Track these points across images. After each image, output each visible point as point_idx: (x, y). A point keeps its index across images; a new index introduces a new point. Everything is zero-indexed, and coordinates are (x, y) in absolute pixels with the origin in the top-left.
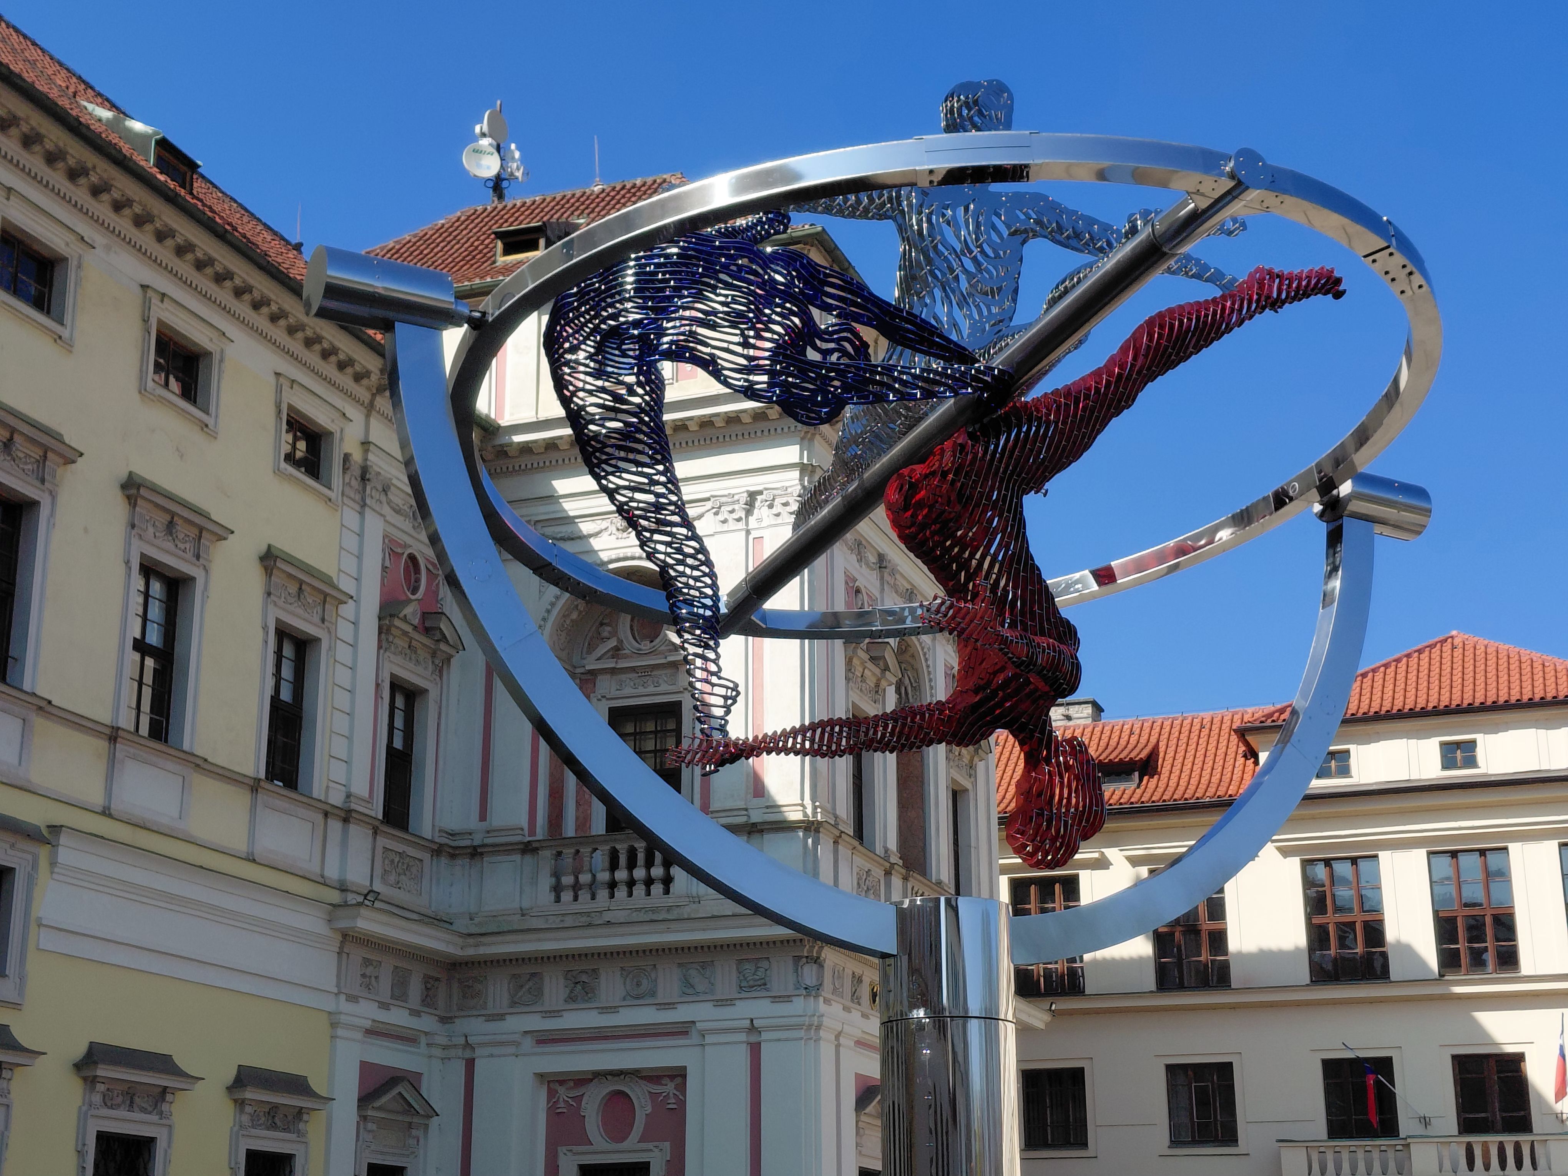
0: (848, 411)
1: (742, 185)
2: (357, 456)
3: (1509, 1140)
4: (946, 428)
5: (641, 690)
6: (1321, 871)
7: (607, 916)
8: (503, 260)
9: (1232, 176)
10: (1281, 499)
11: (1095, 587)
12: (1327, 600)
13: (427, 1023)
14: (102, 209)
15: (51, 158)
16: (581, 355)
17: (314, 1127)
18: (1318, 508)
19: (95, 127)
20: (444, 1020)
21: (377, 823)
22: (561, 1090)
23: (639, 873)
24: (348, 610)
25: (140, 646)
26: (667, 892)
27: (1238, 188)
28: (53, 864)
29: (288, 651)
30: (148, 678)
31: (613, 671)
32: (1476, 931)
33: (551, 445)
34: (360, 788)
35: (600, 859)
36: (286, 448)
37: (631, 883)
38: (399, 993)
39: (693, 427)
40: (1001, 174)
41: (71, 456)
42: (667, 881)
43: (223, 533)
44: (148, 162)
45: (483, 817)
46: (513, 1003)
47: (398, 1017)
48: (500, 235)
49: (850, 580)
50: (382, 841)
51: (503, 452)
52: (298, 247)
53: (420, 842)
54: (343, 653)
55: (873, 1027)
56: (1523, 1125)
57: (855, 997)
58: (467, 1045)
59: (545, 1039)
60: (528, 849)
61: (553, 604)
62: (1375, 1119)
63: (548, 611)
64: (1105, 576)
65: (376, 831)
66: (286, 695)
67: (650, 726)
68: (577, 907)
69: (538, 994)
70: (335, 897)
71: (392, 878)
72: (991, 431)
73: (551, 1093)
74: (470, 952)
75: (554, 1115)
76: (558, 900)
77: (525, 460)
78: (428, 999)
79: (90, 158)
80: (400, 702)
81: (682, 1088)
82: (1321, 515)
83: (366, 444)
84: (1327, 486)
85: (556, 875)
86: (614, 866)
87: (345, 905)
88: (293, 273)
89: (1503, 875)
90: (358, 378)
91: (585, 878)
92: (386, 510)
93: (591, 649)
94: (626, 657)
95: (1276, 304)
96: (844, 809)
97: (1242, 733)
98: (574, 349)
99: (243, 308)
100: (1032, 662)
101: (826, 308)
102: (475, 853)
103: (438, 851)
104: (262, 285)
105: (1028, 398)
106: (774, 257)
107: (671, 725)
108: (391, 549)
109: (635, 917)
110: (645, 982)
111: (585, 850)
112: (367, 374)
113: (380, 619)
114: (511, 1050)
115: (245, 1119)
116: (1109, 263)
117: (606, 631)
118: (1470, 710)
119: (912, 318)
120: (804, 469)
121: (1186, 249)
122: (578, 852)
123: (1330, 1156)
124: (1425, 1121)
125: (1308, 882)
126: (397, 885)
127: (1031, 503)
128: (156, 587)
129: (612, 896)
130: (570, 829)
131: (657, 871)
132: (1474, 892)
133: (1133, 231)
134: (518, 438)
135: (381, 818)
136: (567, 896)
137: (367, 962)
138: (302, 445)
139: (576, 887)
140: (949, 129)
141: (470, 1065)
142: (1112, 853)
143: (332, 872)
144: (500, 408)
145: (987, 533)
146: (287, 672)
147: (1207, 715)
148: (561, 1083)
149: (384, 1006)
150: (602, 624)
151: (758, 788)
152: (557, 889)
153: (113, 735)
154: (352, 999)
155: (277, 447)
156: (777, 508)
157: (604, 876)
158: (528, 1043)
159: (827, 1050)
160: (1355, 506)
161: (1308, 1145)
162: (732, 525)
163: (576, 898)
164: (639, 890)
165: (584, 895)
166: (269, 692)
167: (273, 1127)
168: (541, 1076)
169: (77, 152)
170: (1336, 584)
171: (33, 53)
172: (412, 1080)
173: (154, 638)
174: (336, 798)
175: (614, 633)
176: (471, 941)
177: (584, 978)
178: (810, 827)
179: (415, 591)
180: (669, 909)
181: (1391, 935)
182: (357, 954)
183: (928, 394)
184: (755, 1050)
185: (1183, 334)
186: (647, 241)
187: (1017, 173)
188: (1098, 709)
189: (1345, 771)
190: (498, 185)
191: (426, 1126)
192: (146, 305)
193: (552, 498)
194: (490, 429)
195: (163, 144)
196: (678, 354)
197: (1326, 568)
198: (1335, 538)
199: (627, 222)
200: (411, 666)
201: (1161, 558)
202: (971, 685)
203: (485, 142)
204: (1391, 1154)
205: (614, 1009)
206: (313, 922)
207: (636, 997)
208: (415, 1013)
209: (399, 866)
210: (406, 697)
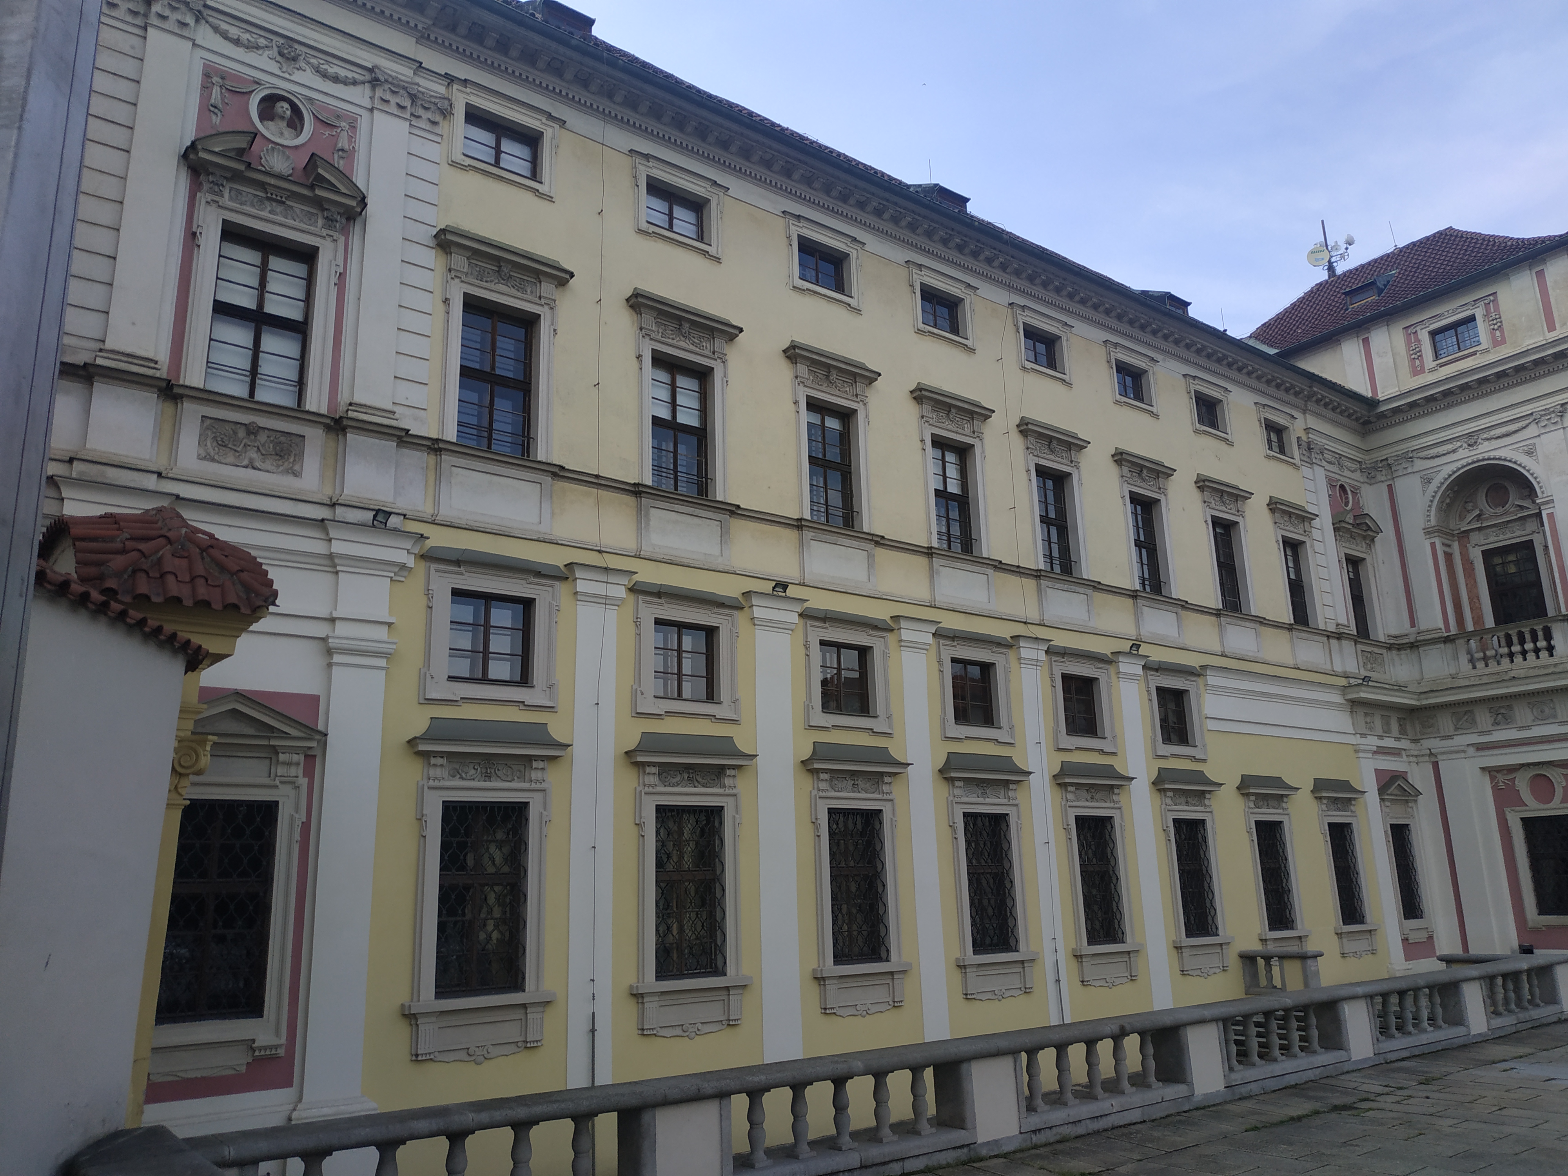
2: (1304, 437)
5: (1501, 537)
7: (1512, 674)
13: (1404, 744)
15: (1132, 322)
17: (1357, 807)
20: (1415, 741)
21: (1355, 638)
22: (1499, 776)
23: (1529, 646)
24: (1316, 523)
26: (1551, 655)
28: (1206, 686)
29: (1290, 551)
30: (1225, 580)
31: (1480, 529)
33: (1415, 404)
34: (1343, 620)
35: (1498, 641)
36: (1265, 441)
37: (1524, 653)
38: (1387, 731)
41: (1170, 473)
42: (1550, 649)
43: (1248, 496)
45: (1413, 625)
46: (1456, 729)
50: (1360, 647)
51: (1382, 416)
53: (1379, 644)
54: (1320, 547)
58: (1431, 754)
59: (1481, 747)
60: (1447, 640)
61: (1434, 497)
63: (1431, 501)
65: (1356, 642)
66: (1294, 576)
67: (1512, 557)
68: (1488, 670)
69: (1474, 721)
70: (1343, 682)
71: (1369, 666)
73: (1491, 779)
74: (1425, 702)
75: (1496, 789)
76: (1474, 667)
77: (1399, 417)
78: (1403, 731)
80: (1352, 568)
83: (1307, 430)
85: (1469, 652)
86: (1510, 644)
87: (1349, 685)
91: (1490, 652)
92: (1325, 464)
93: (1462, 518)
94: (1487, 519)
102: (1413, 646)
103: (1390, 647)
107: (1527, 555)
108: (1330, 483)
109: (1532, 673)
110: (1547, 710)
111: (1486, 637)
113: (1333, 524)
114: (1463, 755)
115: (1324, 807)
117: (1470, 506)
122: (1482, 638)
126: (1372, 669)
128: (1219, 530)
129: (1512, 661)
130: (1470, 627)
131: (1542, 644)
134: (1391, 406)
135: (1356, 634)
136: (1480, 665)
137: (1366, 714)
138: (1273, 437)
139: (1485, 659)
141: (1436, 765)
143: (1338, 668)
146: (1291, 563)
148: (1499, 771)
149: (1380, 737)
150: (1466, 502)
152: (1472, 661)
153: (1217, 613)
154: (1363, 735)
155: (1260, 441)
157: (1505, 650)
158: (1471, 751)
163: (1487, 665)
164: (1531, 656)
165: (1493, 663)
167: (1338, 809)
168: (1483, 769)
174: (1332, 628)
175: (1475, 507)
176: (1423, 696)
177: (1503, 711)
179: (1347, 504)
180: (1555, 665)
182: (1361, 711)
191: (1416, 801)
200: (1353, 547)
205: (1528, 727)
206: (1337, 698)
207: (1542, 719)
208: (1397, 739)
209: (1370, 659)
210: (1353, 563)
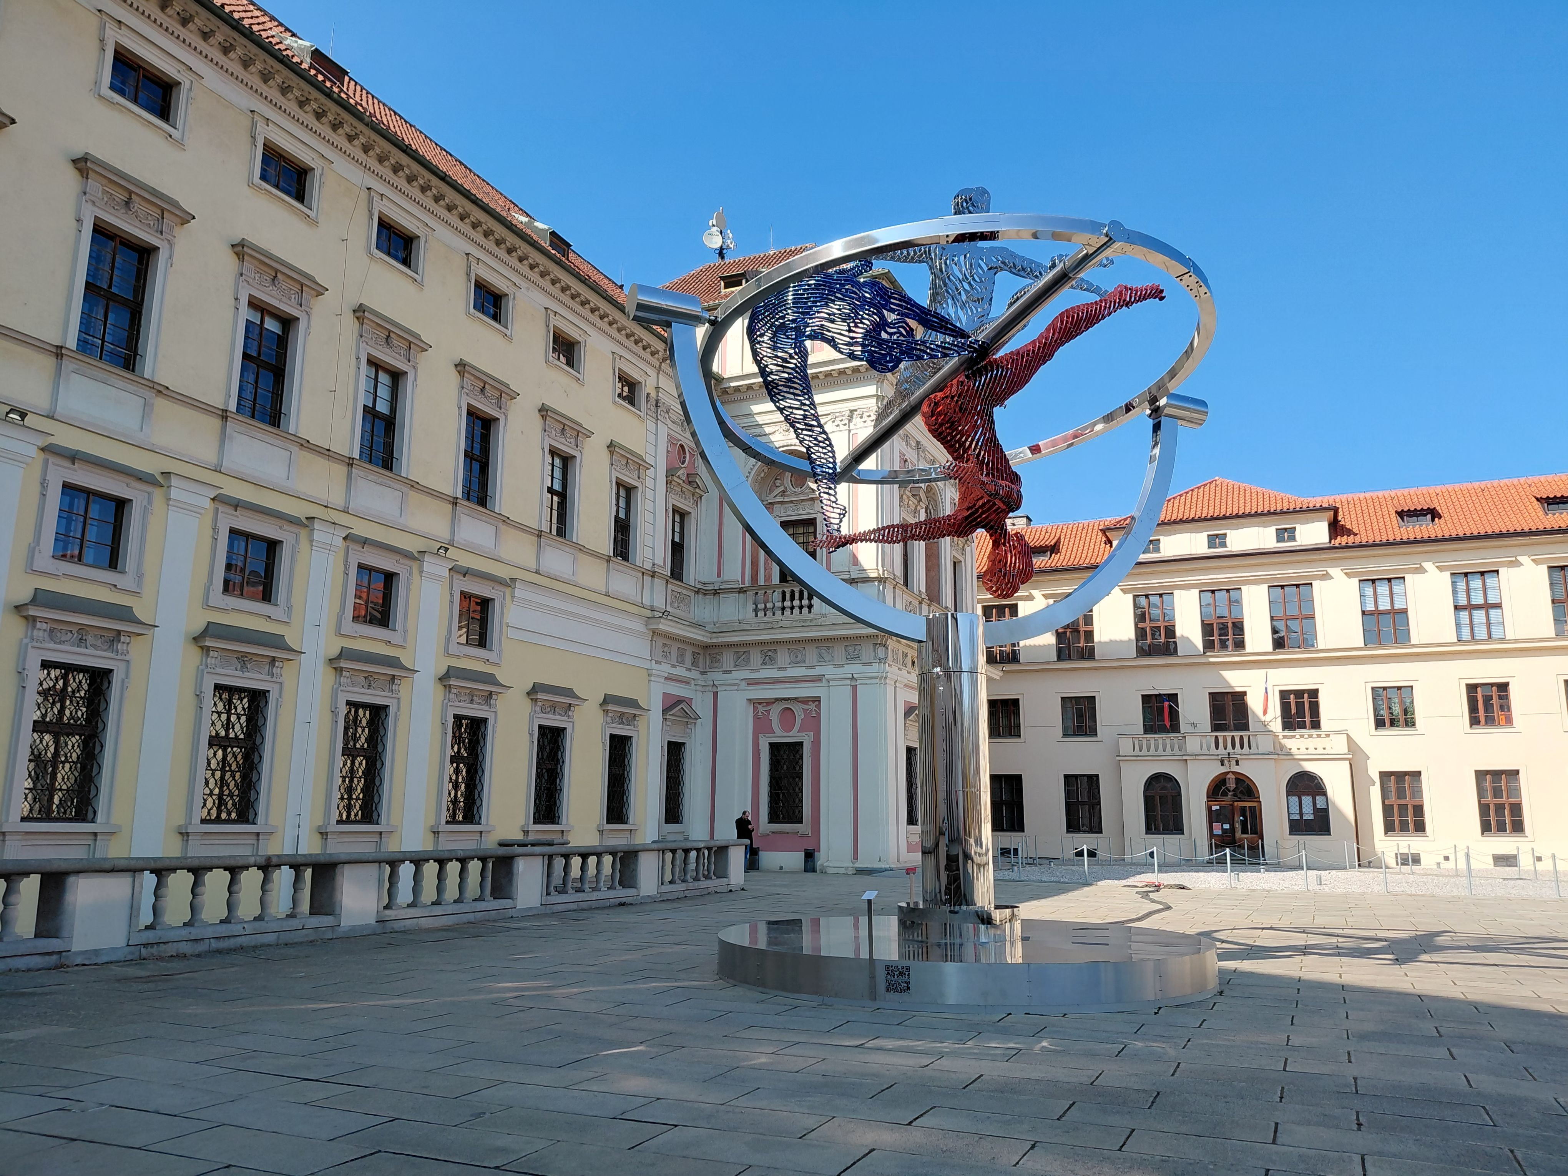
0: (902, 365)
1: (848, 246)
2: (653, 395)
3: (1237, 734)
4: (954, 373)
5: (796, 512)
6: (1143, 601)
7: (781, 623)
8: (723, 291)
9: (1107, 235)
10: (1128, 408)
11: (1030, 455)
12: (1152, 459)
13: (694, 674)
14: (524, 268)
15: (498, 243)
16: (765, 338)
17: (641, 723)
18: (1148, 412)
19: (520, 226)
20: (703, 673)
21: (668, 578)
22: (760, 707)
23: (796, 603)
24: (651, 472)
25: (550, 490)
26: (810, 612)
27: (1110, 241)
28: (513, 597)
29: (622, 493)
30: (555, 506)
31: (782, 503)
32: (1223, 629)
33: (750, 387)
34: (659, 561)
35: (777, 596)
36: (618, 391)
37: (792, 608)
38: (681, 660)
39: (821, 376)
40: (983, 236)
41: (514, 395)
42: (810, 607)
43: (589, 434)
44: (546, 244)
45: (719, 576)
46: (736, 666)
47: (680, 671)
48: (722, 278)
49: (902, 454)
50: (670, 587)
51: (725, 391)
52: (621, 287)
53: (688, 587)
54: (649, 494)
55: (914, 678)
56: (1245, 727)
57: (904, 664)
58: (714, 685)
59: (751, 683)
60: (741, 591)
61: (752, 469)
62: (1168, 724)
63: (749, 473)
64: (1035, 449)
65: (667, 582)
66: (622, 515)
67: (801, 530)
68: (766, 619)
69: (748, 661)
70: (649, 614)
71: (676, 605)
72: (978, 374)
73: (755, 708)
74: (715, 641)
75: (757, 719)
76: (756, 616)
77: (738, 396)
78: (695, 663)
79: (518, 242)
80: (677, 518)
81: (819, 706)
82: (1150, 416)
83: (657, 388)
84: (1153, 400)
85: (756, 603)
86: (784, 599)
87: (654, 617)
88: (619, 300)
89: (1239, 602)
90: (653, 354)
91: (770, 605)
92: (669, 422)
93: (771, 492)
94: (788, 496)
95: (1128, 304)
96: (899, 571)
97: (1104, 531)
98: (762, 335)
99: (595, 318)
100: (997, 494)
101: (892, 311)
102: (716, 593)
103: (698, 592)
104: (605, 307)
105: (997, 356)
106: (865, 284)
107: (811, 530)
108: (671, 441)
109: (794, 624)
110: (799, 656)
111: (769, 592)
112: (658, 352)
113: (666, 477)
114: (736, 688)
115: (609, 719)
116: (1041, 283)
117: (778, 482)
118: (1224, 518)
119: (936, 315)
120: (877, 397)
121: (1081, 275)
122: (766, 592)
123: (1144, 742)
124: (1194, 725)
125: (1136, 606)
126: (678, 608)
127: (998, 412)
128: (557, 461)
129: (783, 614)
130: (762, 582)
131: (805, 602)
132: (1223, 611)
133: (1054, 266)
134: (732, 384)
135: (669, 575)
136: (761, 614)
137: (665, 645)
138: (626, 389)
139: (765, 610)
140: (955, 214)
141: (716, 694)
142: (1035, 593)
143: (647, 602)
144: (724, 369)
145: (975, 427)
146: (622, 504)
147: (1086, 522)
148: (760, 703)
149: (673, 666)
150: (776, 479)
151: (855, 561)
152: (756, 611)
153: (540, 534)
154: (658, 662)
155: (614, 390)
156: (865, 418)
157: (780, 604)
158: (743, 685)
159: (890, 689)
160: (1167, 411)
161: (1133, 736)
162: (842, 427)
163: (765, 615)
164: (796, 611)
165: (769, 613)
166: (614, 514)
167: (622, 723)
168: (750, 700)
169: (511, 239)
170: (1157, 451)
171: (487, 189)
172: (688, 701)
173: (557, 487)
174: (648, 566)
175: (782, 484)
176: (715, 635)
177: (770, 653)
178: (881, 580)
179: (683, 463)
180: (811, 620)
181: (1178, 633)
182: (660, 641)
183: (945, 355)
184: (854, 688)
185: (1079, 320)
186: (799, 277)
187: (992, 236)
188: (1029, 519)
189: (1157, 550)
190: (721, 252)
191: (695, 723)
192: (547, 317)
193: (751, 415)
194: (719, 380)
195: (553, 234)
196: (813, 337)
197: (1152, 444)
198: (1157, 427)
199: (788, 267)
200: (682, 500)
201: (1065, 439)
202: (965, 506)
203: (714, 229)
204: (1176, 741)
205: (785, 669)
206: (638, 626)
207: (796, 663)
208: (689, 670)
209: (679, 599)
210: (680, 516)
